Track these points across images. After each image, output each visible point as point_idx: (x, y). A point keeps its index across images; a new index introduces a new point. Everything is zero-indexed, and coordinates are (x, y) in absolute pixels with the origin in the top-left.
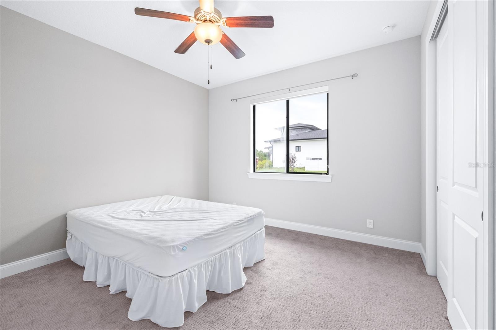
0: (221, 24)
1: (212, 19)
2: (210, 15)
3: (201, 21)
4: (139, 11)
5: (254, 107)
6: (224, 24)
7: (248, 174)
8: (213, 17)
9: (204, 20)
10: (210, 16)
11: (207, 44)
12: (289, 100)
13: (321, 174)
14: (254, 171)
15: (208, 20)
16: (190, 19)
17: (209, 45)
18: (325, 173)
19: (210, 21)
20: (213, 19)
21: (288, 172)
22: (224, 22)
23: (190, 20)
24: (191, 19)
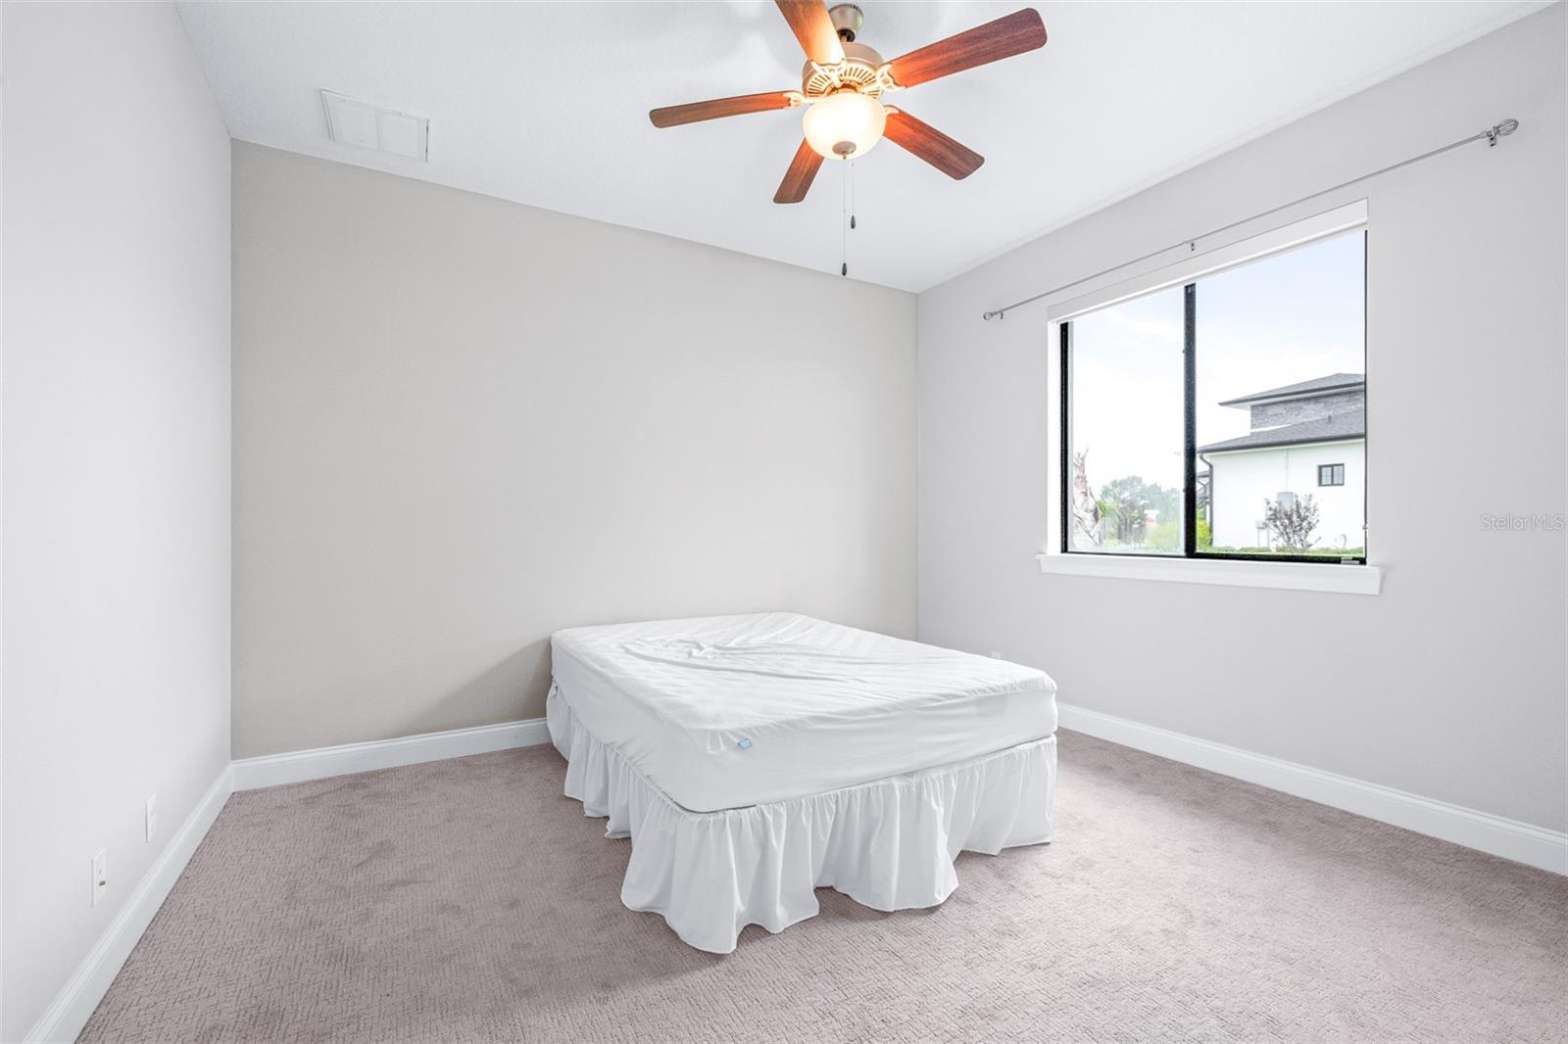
0: (879, 84)
1: (851, 78)
2: (839, 70)
3: (823, 93)
4: (663, 117)
5: (1064, 328)
6: (886, 82)
7: (1038, 556)
8: (848, 73)
9: (829, 90)
10: (840, 73)
11: (841, 157)
12: (1193, 285)
13: (1337, 561)
14: (1065, 549)
15: (838, 84)
16: (789, 99)
17: (845, 158)
18: (1354, 559)
19: (845, 86)
20: (855, 78)
21: (1191, 552)
22: (887, 76)
23: (792, 102)
24: (793, 98)
